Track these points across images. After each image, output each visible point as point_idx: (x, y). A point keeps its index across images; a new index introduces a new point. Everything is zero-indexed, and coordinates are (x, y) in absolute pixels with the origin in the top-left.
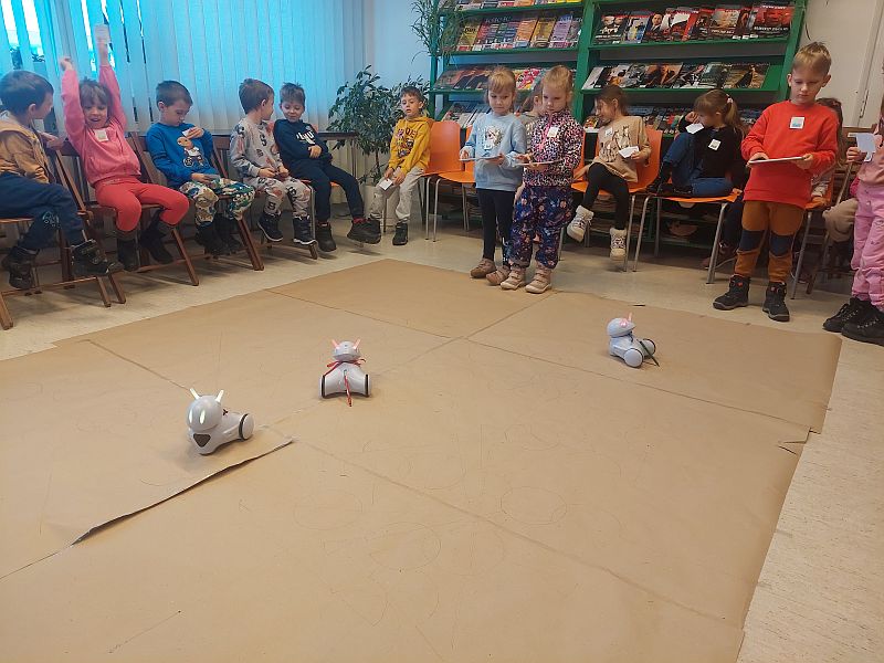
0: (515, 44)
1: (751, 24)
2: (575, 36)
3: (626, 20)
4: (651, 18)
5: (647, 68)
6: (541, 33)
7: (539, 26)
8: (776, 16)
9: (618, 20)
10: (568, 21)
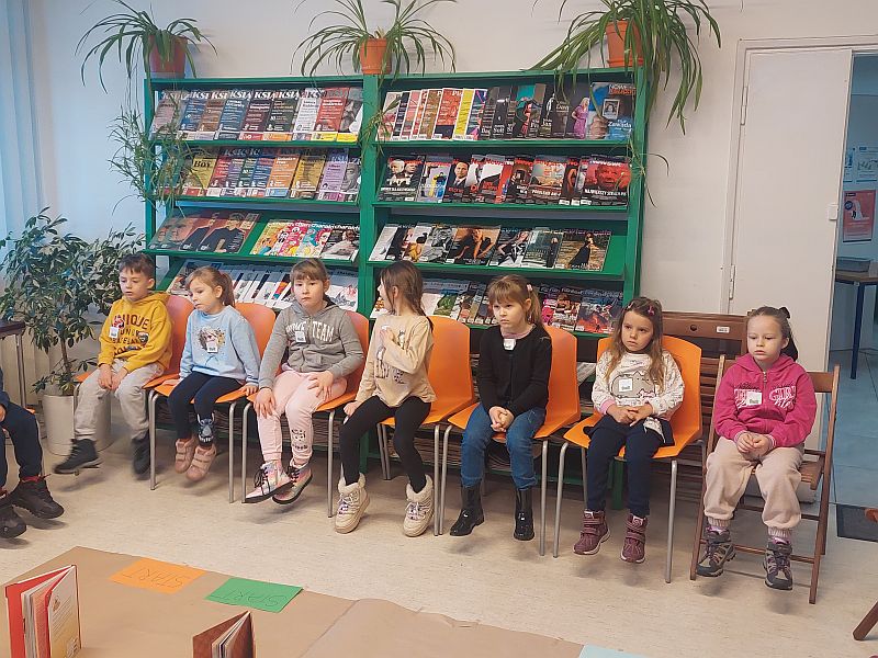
0: (269, 192)
1: (580, 185)
2: (354, 184)
3: (420, 167)
4: (454, 166)
5: (455, 231)
6: (306, 178)
7: (301, 167)
8: (610, 175)
9: (411, 166)
10: (342, 163)
